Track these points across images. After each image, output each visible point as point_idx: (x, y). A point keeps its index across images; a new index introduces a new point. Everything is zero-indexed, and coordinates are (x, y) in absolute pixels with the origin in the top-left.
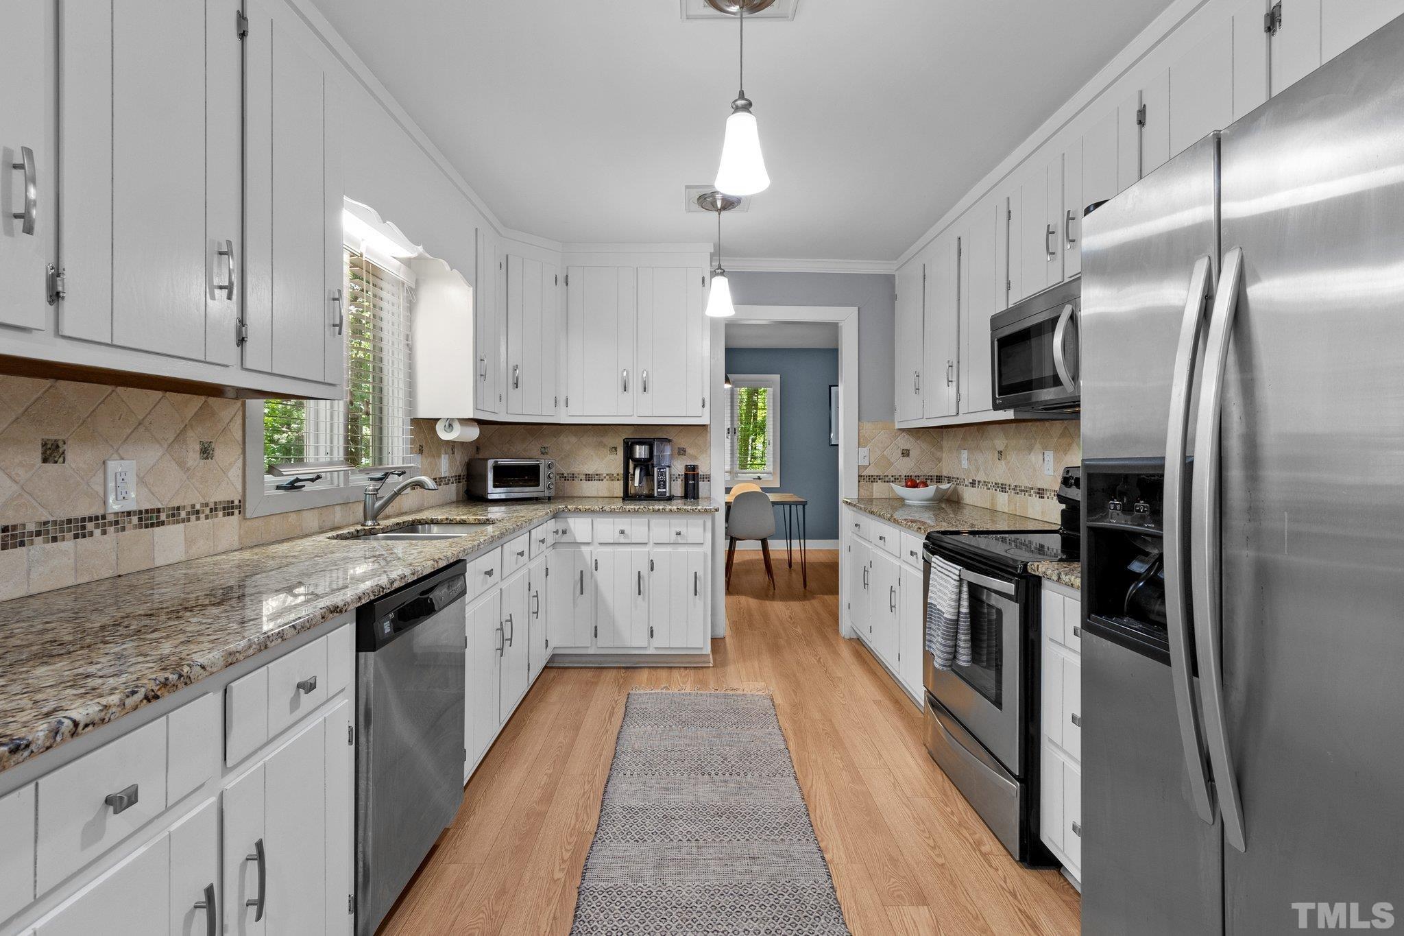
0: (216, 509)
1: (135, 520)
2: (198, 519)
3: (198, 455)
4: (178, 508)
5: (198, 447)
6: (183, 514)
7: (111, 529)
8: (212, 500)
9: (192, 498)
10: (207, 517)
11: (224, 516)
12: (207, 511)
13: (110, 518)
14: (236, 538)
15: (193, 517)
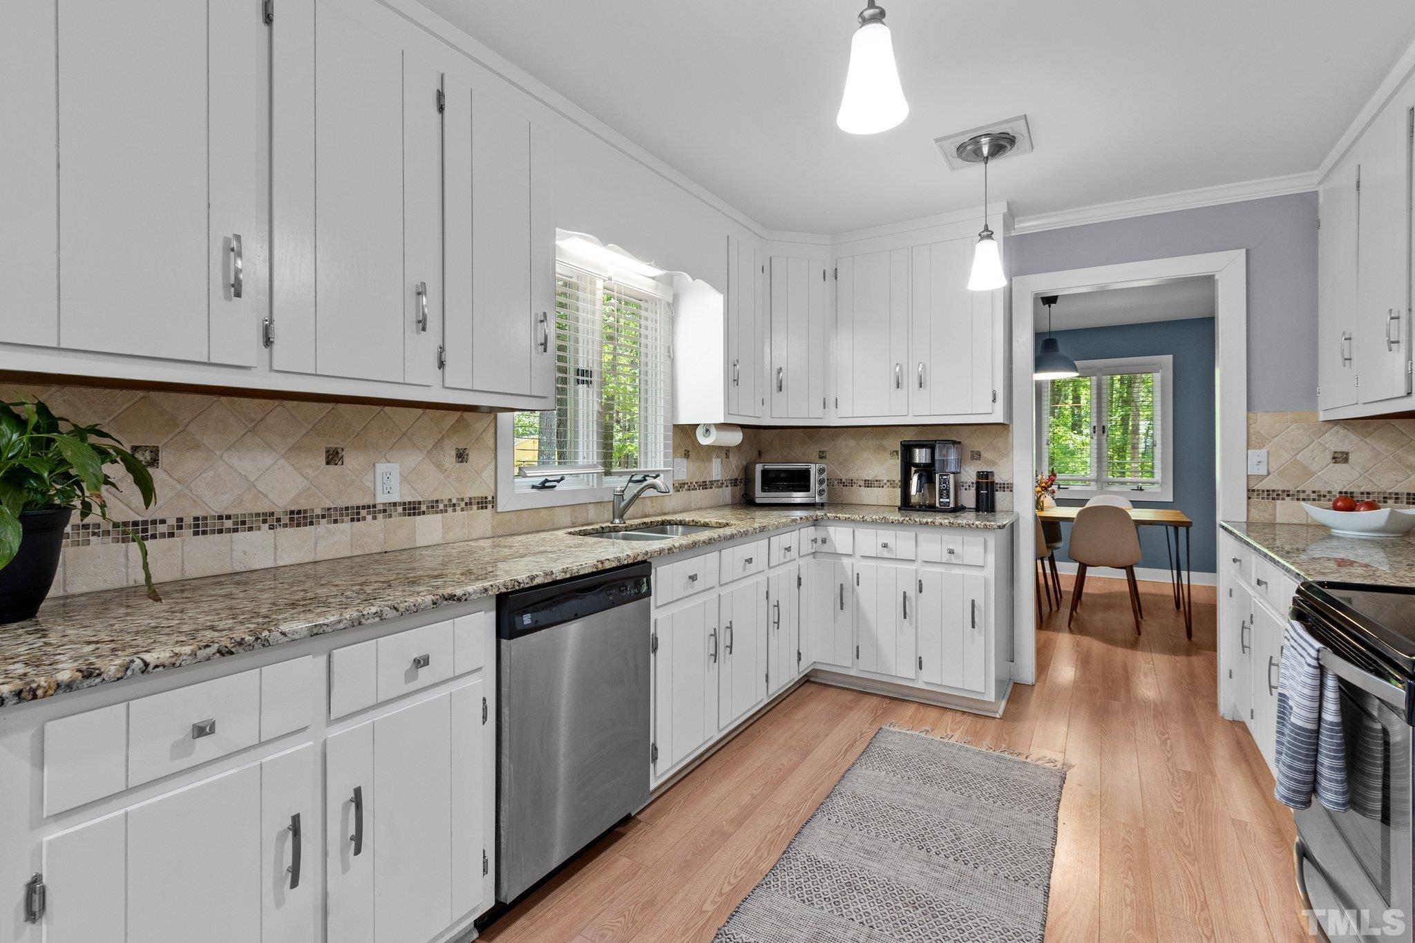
0: (471, 504)
1: (400, 509)
2: (454, 510)
3: (454, 459)
4: (437, 501)
5: (454, 453)
6: (441, 506)
7: (380, 516)
8: (467, 496)
9: (448, 492)
10: (462, 510)
11: (478, 509)
12: (463, 504)
13: (380, 507)
14: (489, 527)
15: (450, 509)
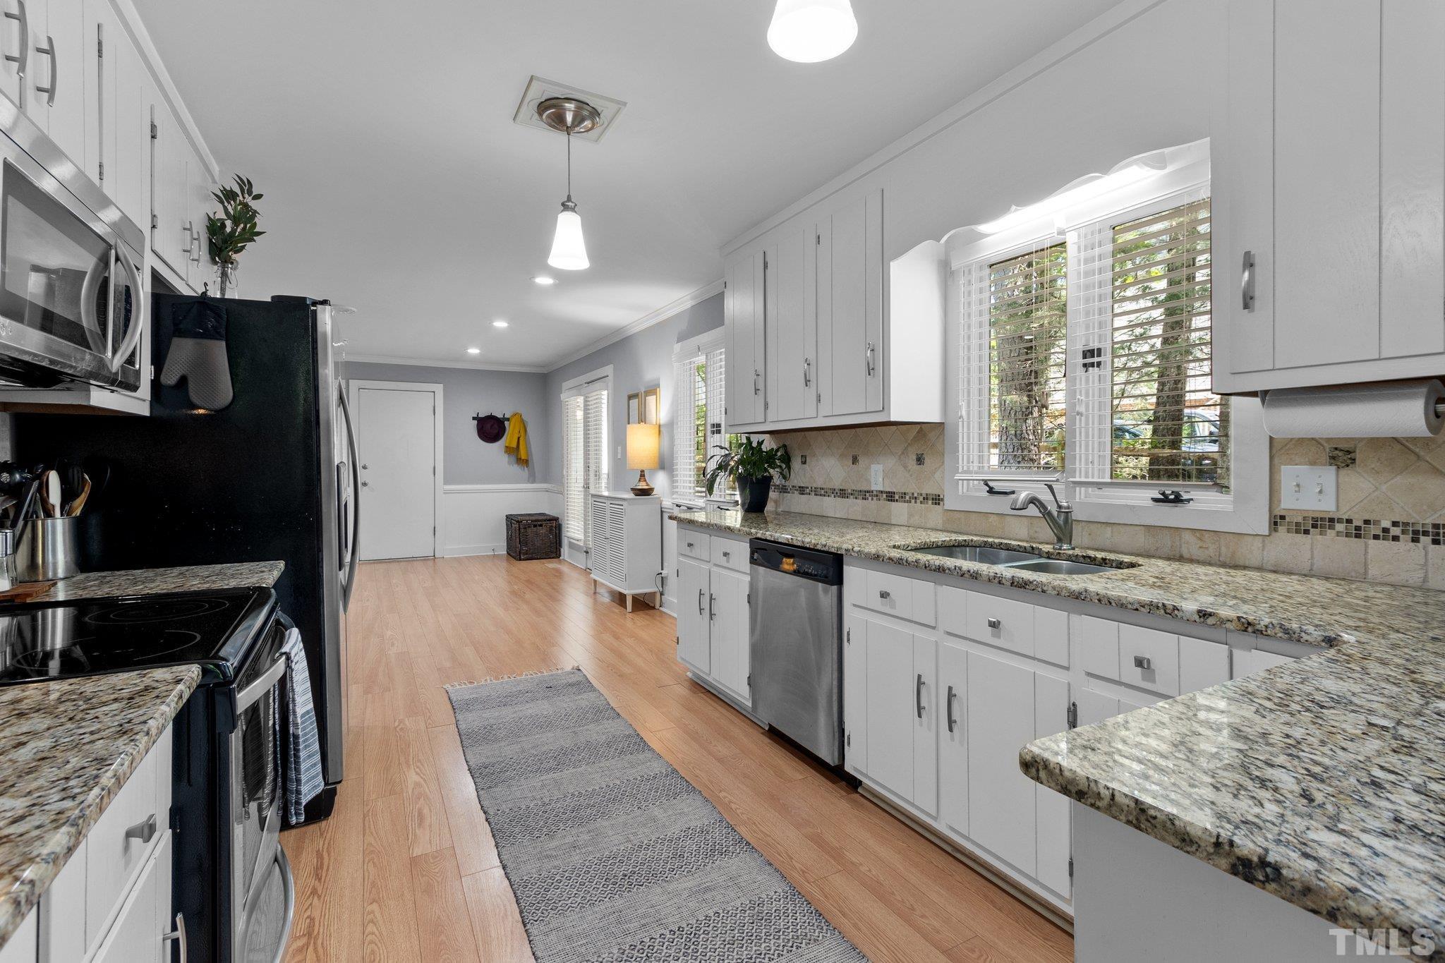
0: (927, 499)
1: (884, 495)
2: (916, 502)
3: (915, 462)
4: (905, 494)
5: (915, 457)
6: (907, 498)
7: (875, 498)
8: (924, 492)
9: (912, 488)
10: (921, 502)
11: (932, 504)
12: (921, 499)
13: (875, 493)
14: (941, 522)
15: (913, 501)
